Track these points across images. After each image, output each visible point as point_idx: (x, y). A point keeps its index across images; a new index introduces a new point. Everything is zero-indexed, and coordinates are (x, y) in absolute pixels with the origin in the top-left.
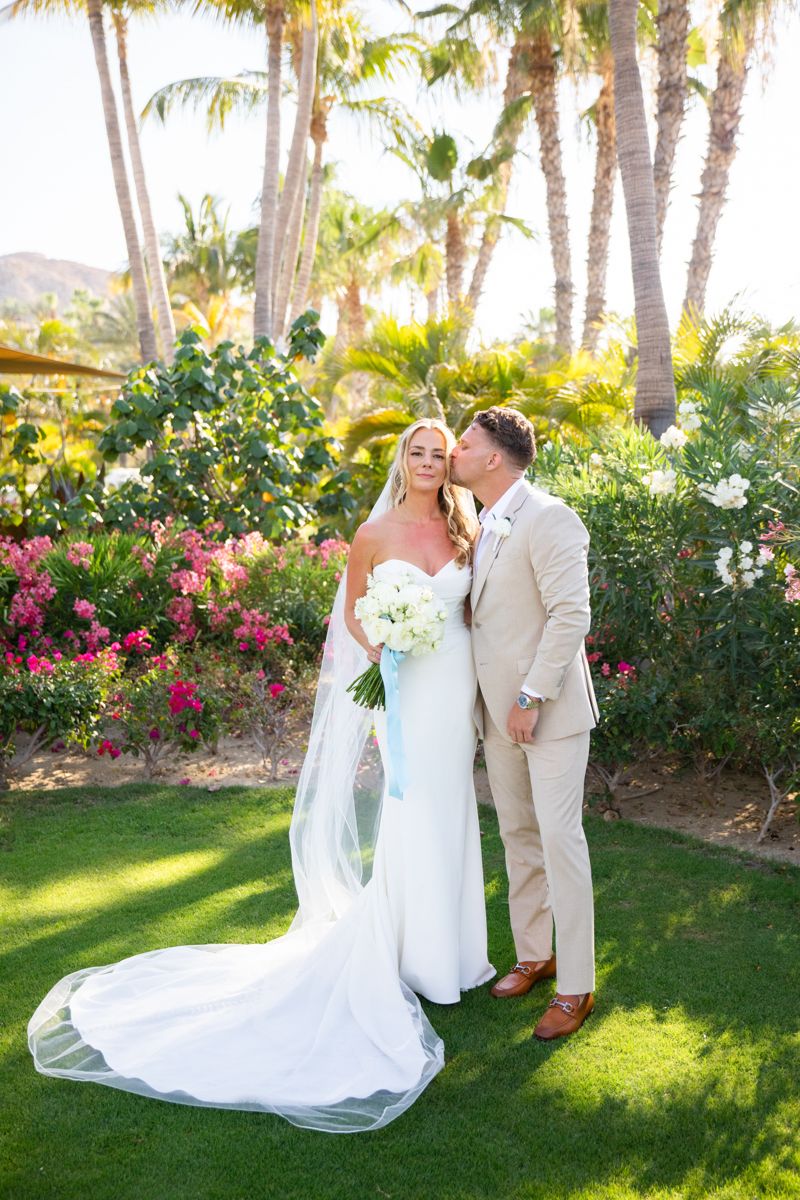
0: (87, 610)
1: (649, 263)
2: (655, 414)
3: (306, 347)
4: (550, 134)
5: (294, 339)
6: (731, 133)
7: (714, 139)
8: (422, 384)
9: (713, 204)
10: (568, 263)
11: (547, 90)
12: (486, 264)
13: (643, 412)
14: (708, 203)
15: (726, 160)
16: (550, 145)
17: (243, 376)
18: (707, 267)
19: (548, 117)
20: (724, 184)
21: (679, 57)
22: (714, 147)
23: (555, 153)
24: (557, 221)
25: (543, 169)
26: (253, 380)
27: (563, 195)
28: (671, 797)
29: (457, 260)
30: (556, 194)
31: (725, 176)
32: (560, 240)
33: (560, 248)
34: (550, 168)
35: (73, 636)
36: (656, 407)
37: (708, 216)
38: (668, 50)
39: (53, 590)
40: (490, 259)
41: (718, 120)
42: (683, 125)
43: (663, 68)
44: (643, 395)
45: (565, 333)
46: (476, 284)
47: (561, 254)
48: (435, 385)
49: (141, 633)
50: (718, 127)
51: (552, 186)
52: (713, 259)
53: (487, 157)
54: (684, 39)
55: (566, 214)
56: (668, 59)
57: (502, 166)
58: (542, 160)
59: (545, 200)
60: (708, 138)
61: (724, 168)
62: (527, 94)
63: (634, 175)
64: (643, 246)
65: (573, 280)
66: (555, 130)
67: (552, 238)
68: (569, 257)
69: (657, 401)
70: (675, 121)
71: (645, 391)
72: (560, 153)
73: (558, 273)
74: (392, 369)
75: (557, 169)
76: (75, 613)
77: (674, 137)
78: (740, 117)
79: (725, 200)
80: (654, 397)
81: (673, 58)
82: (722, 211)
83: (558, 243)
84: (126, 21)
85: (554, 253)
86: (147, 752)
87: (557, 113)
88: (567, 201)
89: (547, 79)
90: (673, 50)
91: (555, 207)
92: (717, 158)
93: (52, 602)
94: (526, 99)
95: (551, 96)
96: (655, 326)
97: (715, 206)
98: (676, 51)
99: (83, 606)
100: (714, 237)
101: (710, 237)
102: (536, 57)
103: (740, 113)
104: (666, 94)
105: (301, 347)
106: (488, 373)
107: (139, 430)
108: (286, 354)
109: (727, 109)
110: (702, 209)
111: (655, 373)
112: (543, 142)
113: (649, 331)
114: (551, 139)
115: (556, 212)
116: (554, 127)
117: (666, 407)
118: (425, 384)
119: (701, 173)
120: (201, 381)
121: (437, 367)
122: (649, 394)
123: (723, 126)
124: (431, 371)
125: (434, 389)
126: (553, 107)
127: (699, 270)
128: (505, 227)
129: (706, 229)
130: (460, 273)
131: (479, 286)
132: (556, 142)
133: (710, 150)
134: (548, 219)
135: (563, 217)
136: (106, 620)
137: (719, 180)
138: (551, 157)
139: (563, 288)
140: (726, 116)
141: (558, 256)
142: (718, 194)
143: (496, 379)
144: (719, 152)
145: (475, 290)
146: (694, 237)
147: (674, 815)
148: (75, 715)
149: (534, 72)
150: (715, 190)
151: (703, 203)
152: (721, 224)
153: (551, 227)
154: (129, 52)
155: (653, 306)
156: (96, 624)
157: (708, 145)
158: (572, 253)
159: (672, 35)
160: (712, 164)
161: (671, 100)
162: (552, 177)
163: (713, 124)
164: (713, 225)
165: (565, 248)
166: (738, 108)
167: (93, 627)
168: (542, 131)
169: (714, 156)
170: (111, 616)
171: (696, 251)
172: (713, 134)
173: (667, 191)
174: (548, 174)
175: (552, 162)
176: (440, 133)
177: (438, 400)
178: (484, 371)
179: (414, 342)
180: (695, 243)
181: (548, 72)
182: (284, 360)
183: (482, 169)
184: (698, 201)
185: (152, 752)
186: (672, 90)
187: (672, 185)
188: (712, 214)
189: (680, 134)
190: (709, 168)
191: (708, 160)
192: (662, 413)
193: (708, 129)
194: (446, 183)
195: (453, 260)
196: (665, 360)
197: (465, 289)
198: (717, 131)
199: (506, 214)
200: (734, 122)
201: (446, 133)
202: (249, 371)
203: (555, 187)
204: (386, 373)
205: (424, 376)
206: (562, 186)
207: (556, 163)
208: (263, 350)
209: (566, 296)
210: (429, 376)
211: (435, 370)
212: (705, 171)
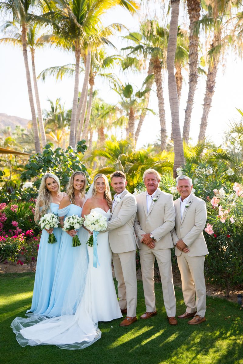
0: (16, 224)
3: (82, 150)
4: (159, 86)
5: (78, 147)
6: (213, 87)
8: (117, 160)
9: (207, 107)
10: (165, 123)
11: (159, 73)
12: (142, 122)
14: (206, 107)
15: (211, 95)
16: (159, 89)
17: (63, 158)
18: (206, 126)
19: (159, 81)
20: (211, 102)
21: (195, 66)
22: (208, 91)
23: (161, 91)
25: (158, 96)
26: (66, 159)
27: (163, 104)
29: (132, 121)
30: (161, 103)
31: (211, 99)
32: (162, 116)
33: (162, 119)
34: (159, 96)
35: (11, 231)
37: (206, 111)
38: (192, 64)
39: (6, 218)
40: (143, 121)
41: (209, 83)
42: (197, 85)
43: (191, 69)
44: (176, 165)
45: (164, 144)
46: (139, 128)
47: (163, 121)
48: (121, 160)
49: (31, 230)
50: (209, 85)
52: (207, 124)
53: (142, 91)
54: (197, 61)
55: (164, 109)
56: (192, 67)
57: (146, 94)
58: (157, 94)
59: (158, 105)
61: (210, 97)
62: (153, 73)
64: (176, 124)
65: (166, 128)
66: (161, 85)
67: (160, 116)
68: (165, 122)
70: (194, 84)
72: (162, 91)
73: (162, 126)
74: (109, 156)
75: (161, 96)
76: (12, 224)
77: (194, 89)
78: (215, 83)
79: (211, 106)
81: (193, 67)
82: (210, 110)
83: (162, 117)
84: (34, 50)
85: (161, 120)
86: (31, 264)
87: (162, 80)
88: (164, 105)
89: (159, 70)
90: (193, 64)
91: (161, 107)
92: (208, 94)
93: (6, 221)
94: (153, 75)
95: (160, 75)
96: (179, 146)
97: (208, 108)
98: (194, 65)
99: (14, 223)
100: (208, 117)
101: (206, 117)
102: (155, 64)
103: (215, 81)
104: (192, 77)
105: (80, 150)
106: (137, 157)
107: (33, 173)
108: (76, 152)
109: (211, 80)
110: (204, 109)
111: (179, 159)
112: (157, 88)
113: (177, 148)
115: (161, 109)
116: (160, 84)
119: (204, 98)
120: (50, 159)
121: (121, 155)
123: (210, 85)
124: (119, 156)
125: (120, 162)
126: (161, 78)
127: (203, 127)
128: (148, 112)
129: (205, 115)
130: (133, 125)
131: (140, 129)
132: (161, 88)
133: (207, 92)
134: (159, 110)
135: (163, 110)
136: (21, 227)
137: (209, 101)
138: (160, 93)
139: (163, 131)
140: (211, 82)
142: (209, 104)
143: (140, 158)
144: (209, 93)
145: (138, 130)
146: (202, 117)
148: (11, 253)
149: (155, 68)
150: (208, 103)
151: (204, 107)
152: (209, 113)
153: (160, 113)
154: (35, 58)
156: (18, 228)
157: (206, 90)
158: (166, 121)
159: (193, 60)
160: (207, 96)
161: (193, 78)
162: (160, 99)
163: (207, 85)
164: (207, 114)
165: (164, 119)
166: (215, 80)
167: (17, 229)
168: (157, 85)
169: (207, 94)
170: (22, 226)
171: (202, 121)
172: (207, 87)
173: (192, 105)
175: (160, 94)
176: (127, 84)
177: (121, 165)
178: (136, 156)
179: (115, 147)
180: (202, 119)
181: (159, 68)
183: (140, 95)
184: (203, 106)
186: (193, 76)
187: (193, 103)
188: (207, 110)
189: (196, 88)
190: (206, 97)
191: (206, 95)
193: (206, 86)
194: (129, 98)
195: (131, 121)
196: (182, 156)
197: (135, 130)
199: (148, 108)
200: (214, 84)
201: (130, 84)
202: (65, 156)
203: (161, 101)
204: (106, 156)
205: (117, 157)
206: (163, 101)
207: (161, 94)
208: (69, 150)
209: (164, 133)
210: (119, 158)
211: (120, 156)
212: (205, 98)
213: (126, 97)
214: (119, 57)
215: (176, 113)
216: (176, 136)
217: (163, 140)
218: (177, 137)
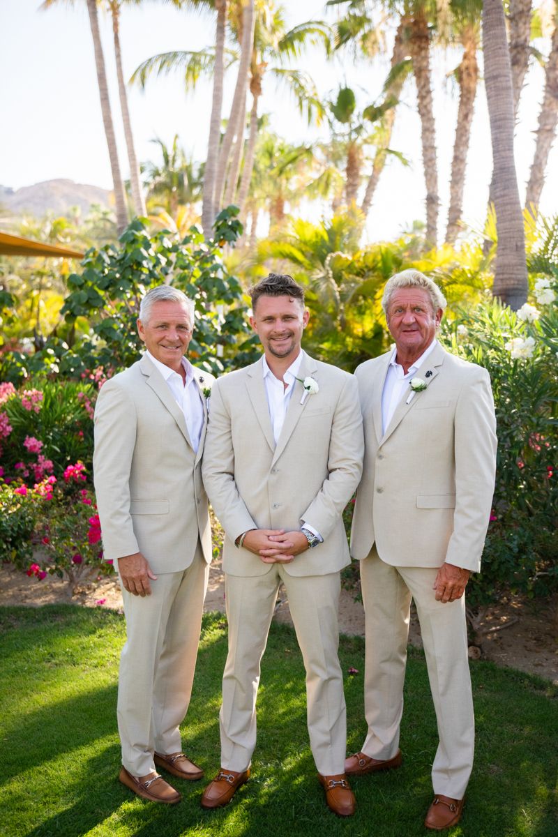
0: (35, 446)
2: (511, 293)
3: (228, 234)
4: (424, 86)
5: (218, 228)
7: (548, 89)
8: (321, 268)
9: (547, 138)
10: (436, 181)
11: (423, 53)
12: (375, 184)
13: (500, 290)
14: (542, 138)
16: (424, 94)
17: (177, 257)
18: (541, 185)
19: (423, 74)
20: (555, 123)
21: (525, 23)
22: (548, 96)
23: (427, 100)
24: (429, 151)
25: (419, 112)
26: (184, 261)
27: (433, 131)
28: (527, 630)
29: (354, 180)
30: (428, 130)
31: (556, 117)
32: (430, 164)
33: (430, 170)
34: (424, 111)
35: (22, 467)
36: (511, 287)
37: (542, 147)
38: (517, 18)
39: (10, 429)
40: (378, 181)
41: (552, 75)
42: (526, 76)
43: (513, 32)
44: (501, 277)
45: (432, 233)
46: (368, 198)
47: (431, 175)
48: (332, 269)
49: (78, 466)
50: (552, 81)
51: (425, 124)
52: (545, 180)
53: (378, 105)
54: (530, 9)
55: (436, 145)
56: (517, 25)
57: (388, 112)
58: (419, 106)
59: (421, 135)
60: (544, 89)
61: (554, 111)
62: (408, 58)
65: (439, 194)
66: (429, 83)
67: (425, 163)
68: (437, 177)
69: (512, 282)
70: (521, 72)
71: (503, 274)
72: (431, 100)
73: (428, 189)
74: (300, 257)
75: (429, 112)
76: (26, 448)
77: (520, 84)
79: (556, 135)
80: (510, 279)
81: (521, 24)
82: (553, 143)
83: (428, 167)
84: (118, 6)
85: (426, 174)
86: (71, 574)
87: (430, 71)
88: (436, 135)
89: (423, 45)
90: (520, 18)
91: (427, 140)
92: (550, 103)
93: (9, 437)
94: (407, 62)
95: (426, 58)
96: (513, 219)
97: (548, 140)
98: (523, 20)
99: (32, 442)
100: (546, 163)
101: (543, 162)
102: (415, 29)
104: (515, 52)
105: (224, 234)
106: (374, 261)
107: (89, 298)
108: (212, 241)
110: (538, 141)
111: (511, 259)
112: (420, 92)
113: (507, 224)
114: (426, 89)
115: (428, 144)
116: (427, 80)
117: (520, 287)
118: (324, 266)
119: (538, 115)
120: (139, 260)
121: (334, 255)
122: (506, 276)
123: (555, 80)
124: (328, 258)
125: (331, 272)
126: (427, 66)
127: (535, 187)
128: (390, 157)
129: (541, 157)
130: (356, 190)
131: (370, 200)
132: (429, 92)
133: (545, 98)
134: (422, 149)
135: (433, 148)
136: (51, 455)
137: (551, 120)
138: (425, 102)
139: (432, 200)
140: (557, 72)
141: (429, 177)
142: (551, 131)
143: (380, 265)
144: (552, 99)
145: (366, 202)
146: (532, 163)
149: (413, 40)
150: (548, 127)
151: (538, 137)
152: (551, 153)
153: (424, 155)
154: (121, 28)
156: (41, 458)
157: (543, 94)
159: (520, 7)
160: (547, 108)
161: (519, 56)
162: (426, 118)
163: (548, 79)
164: (546, 154)
165: (435, 171)
167: (40, 460)
168: (418, 84)
169: (548, 102)
170: (56, 452)
171: (533, 174)
172: (548, 86)
173: (513, 128)
174: (422, 115)
175: (426, 107)
176: (343, 87)
177: (334, 282)
178: (371, 259)
179: (317, 235)
180: (533, 167)
181: (424, 40)
182: (210, 245)
183: (374, 113)
184: (535, 136)
185: (75, 574)
186: (519, 49)
187: (517, 121)
188: (546, 145)
189: (525, 83)
190: (544, 111)
191: (543, 105)
192: (516, 292)
193: (544, 82)
194: (347, 125)
195: (351, 180)
196: (520, 248)
197: (359, 201)
198: (551, 83)
199: (391, 148)
201: (348, 87)
202: (181, 253)
203: (427, 125)
204: (294, 260)
205: (323, 260)
206: (433, 125)
207: (428, 107)
208: (194, 236)
209: (434, 206)
210: (327, 262)
211: (331, 257)
212: (541, 114)
213: (339, 119)
214: (321, 27)
217: (432, 224)
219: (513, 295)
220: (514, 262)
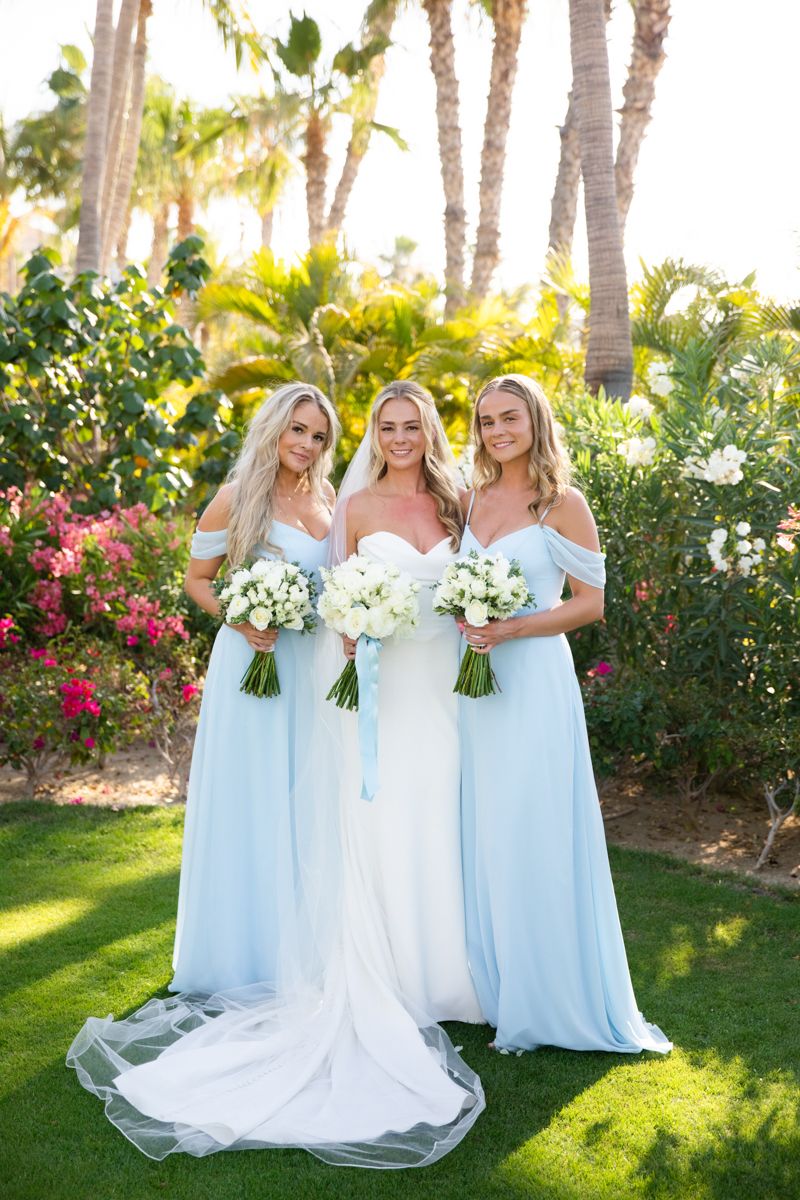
1: (606, 198)
2: (610, 377)
3: (188, 280)
4: (442, 26)
5: (172, 271)
6: (660, 36)
7: (639, 42)
8: (304, 330)
9: (637, 122)
10: (461, 185)
12: (351, 181)
13: (595, 373)
14: (630, 121)
15: (653, 68)
16: (441, 39)
17: (112, 313)
18: (628, 198)
19: (440, 6)
20: (650, 98)
22: (640, 53)
23: (447, 49)
24: (449, 133)
25: (433, 68)
26: (122, 319)
27: (456, 102)
28: (648, 818)
29: (319, 174)
30: (447, 100)
31: (651, 88)
32: (452, 156)
33: (451, 166)
34: (441, 67)
36: (610, 368)
37: (630, 136)
40: (356, 174)
41: (645, 20)
44: (596, 354)
45: (456, 271)
46: (339, 206)
47: (453, 175)
48: (322, 333)
49: (6, 622)
50: (645, 28)
51: (443, 89)
52: (635, 189)
53: (358, 47)
55: (460, 125)
57: (376, 60)
58: (432, 58)
59: (435, 107)
60: (632, 41)
61: (649, 79)
63: (591, 94)
65: (466, 206)
66: (449, 21)
67: (443, 154)
68: (462, 178)
69: (612, 361)
71: (599, 349)
72: (453, 50)
73: (448, 197)
74: (265, 309)
75: (450, 69)
78: (670, 18)
79: (650, 118)
80: (608, 357)
83: (449, 160)
85: (445, 172)
86: (30, 766)
87: (450, 1)
88: (460, 109)
91: (447, 116)
92: (643, 66)
96: (611, 272)
97: (640, 125)
100: (636, 161)
101: (632, 161)
103: (670, 12)
106: (380, 319)
108: (161, 291)
109: (655, 6)
111: (610, 328)
112: (433, 36)
113: (604, 279)
114: (443, 32)
115: (448, 123)
116: (446, 15)
117: (623, 368)
118: (308, 328)
119: (624, 83)
120: (64, 317)
121: (324, 309)
122: (603, 353)
123: (650, 27)
124: (316, 314)
125: (320, 337)
129: (629, 151)
130: (323, 191)
131: (343, 207)
132: (449, 36)
133: (635, 56)
134: (437, 130)
135: (456, 129)
137: (644, 93)
138: (442, 54)
139: (454, 215)
140: (654, 16)
141: (449, 177)
142: (644, 110)
143: (390, 326)
144: (645, 59)
145: (337, 211)
147: (655, 839)
150: (639, 105)
151: (624, 120)
152: (643, 145)
153: (441, 141)
155: (610, 250)
157: (631, 50)
158: (465, 173)
160: (637, 74)
162: (443, 79)
163: (639, 25)
164: (636, 148)
165: (459, 168)
166: (669, 6)
168: (432, 20)
169: (638, 64)
172: (638, 36)
174: (438, 75)
175: (444, 61)
176: (300, 18)
177: (324, 350)
178: (376, 316)
179: (293, 277)
182: (157, 295)
183: (353, 62)
185: (35, 765)
188: (636, 133)
190: (633, 78)
191: (632, 68)
192: (618, 375)
193: (632, 31)
194: (306, 78)
195: (314, 174)
196: (622, 313)
197: (327, 211)
198: (643, 34)
199: (376, 121)
200: (663, 23)
201: (308, 15)
202: (118, 307)
203: (446, 91)
204: (256, 315)
205: (306, 320)
206: (455, 91)
207: (448, 61)
208: (133, 282)
209: (458, 226)
210: (315, 318)
211: (320, 313)
212: (628, 82)
213: (292, 68)
215: (601, 128)
216: (601, 229)
217: (454, 255)
218: (604, 232)
219: (613, 380)
220: (614, 332)
